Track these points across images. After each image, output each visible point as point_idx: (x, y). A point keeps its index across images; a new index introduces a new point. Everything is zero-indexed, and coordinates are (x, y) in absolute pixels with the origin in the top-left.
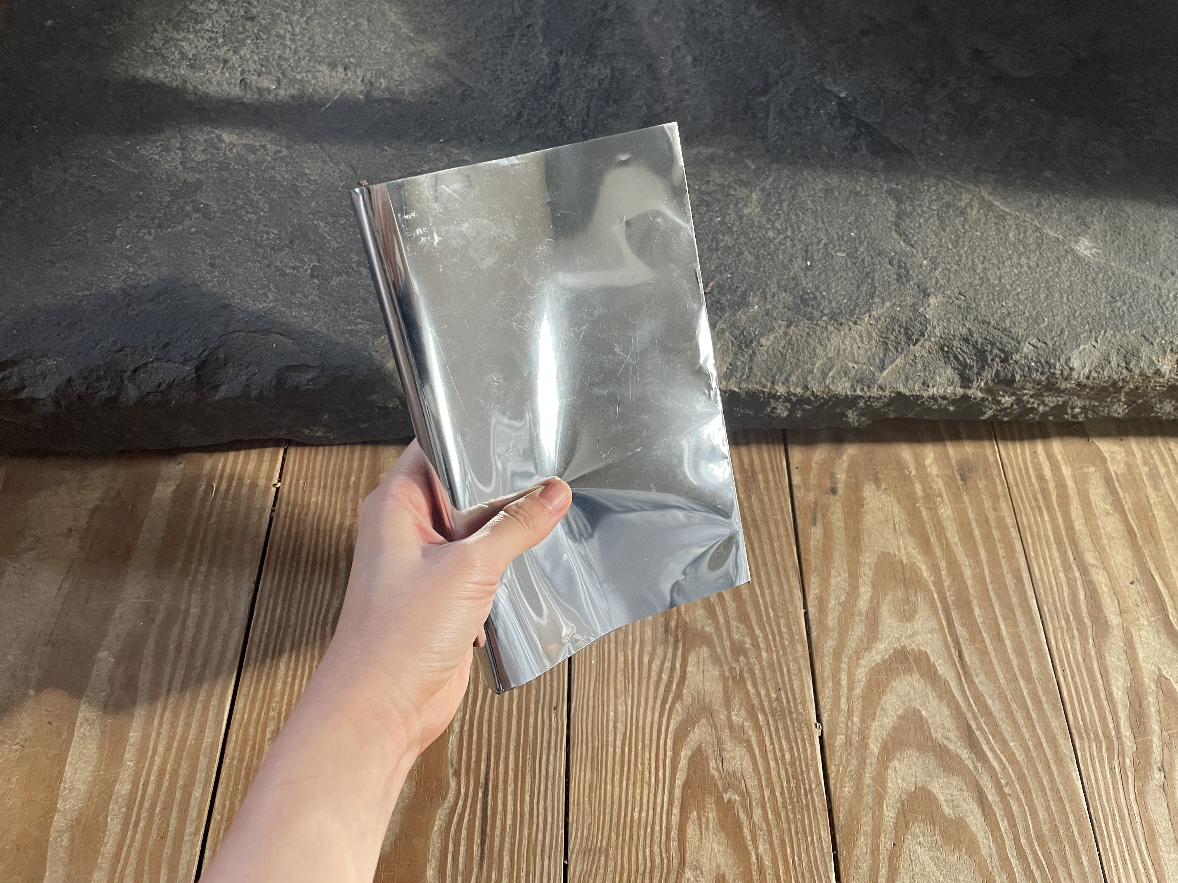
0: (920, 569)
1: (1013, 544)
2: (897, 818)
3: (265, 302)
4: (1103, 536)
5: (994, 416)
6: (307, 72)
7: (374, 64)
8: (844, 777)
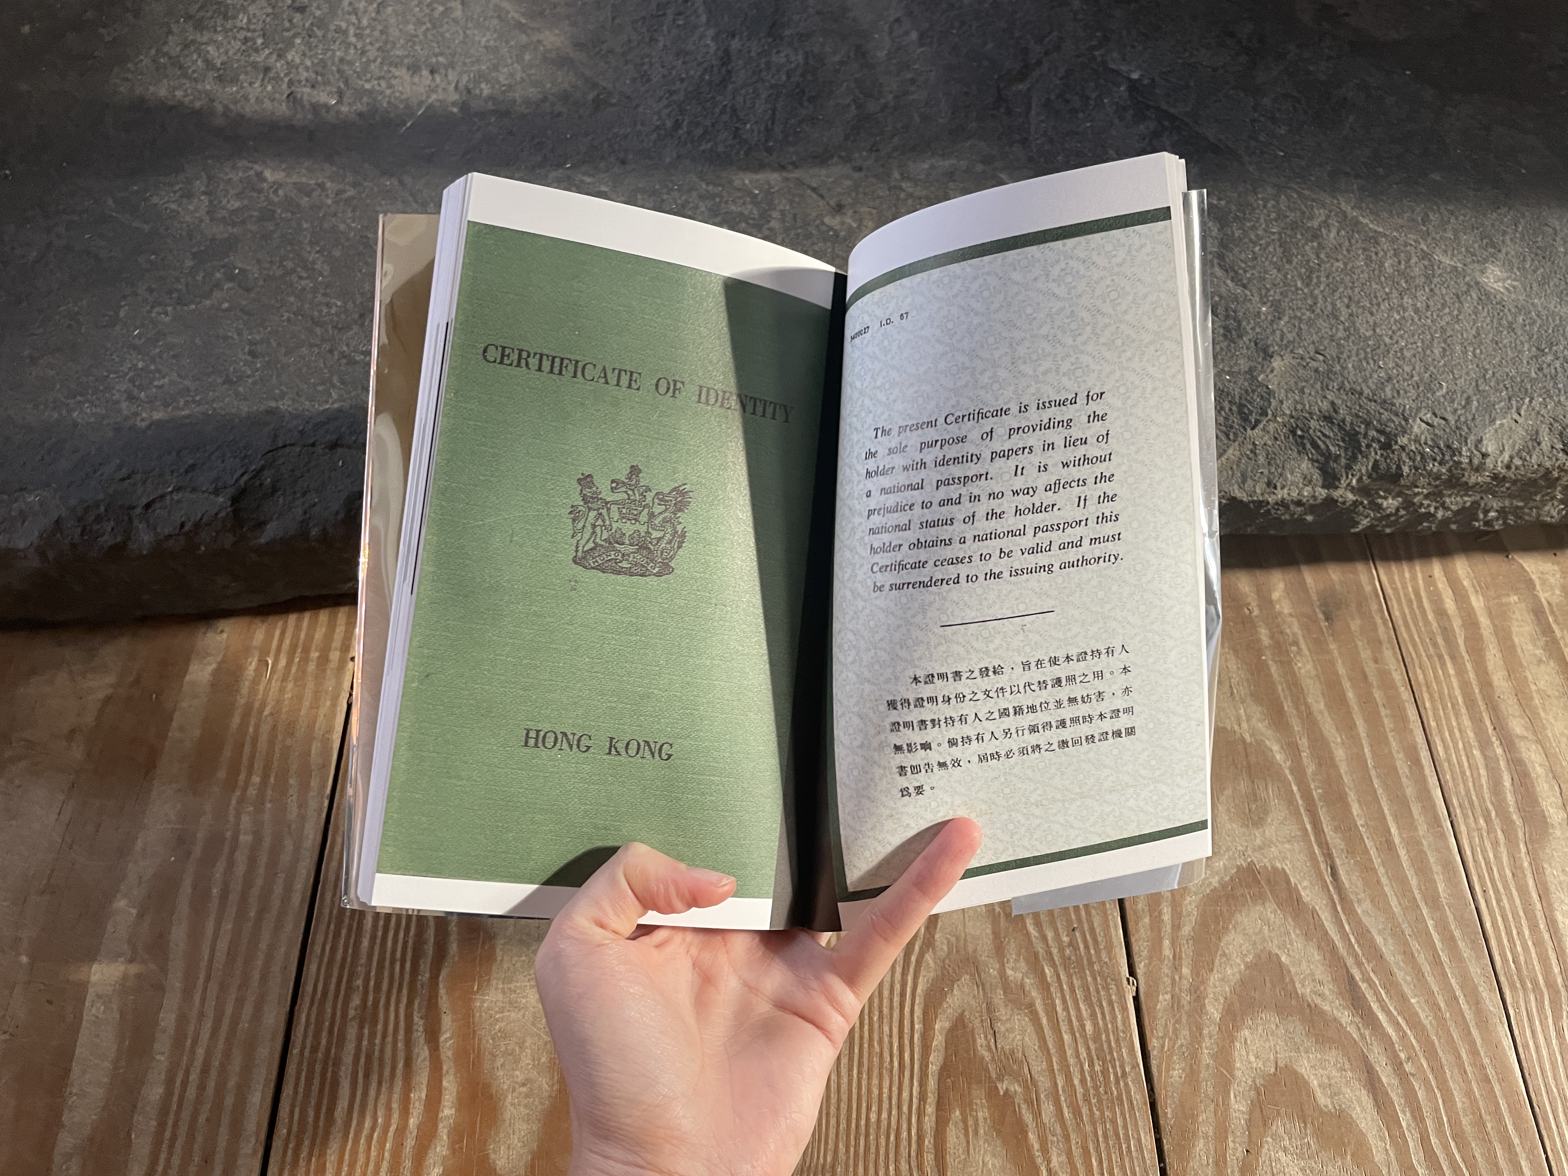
0: (1271, 750)
1: (1405, 710)
2: (1251, 1112)
3: (327, 402)
4: (1534, 694)
5: (1371, 527)
6: (379, 78)
7: (473, 63)
8: (1172, 1054)
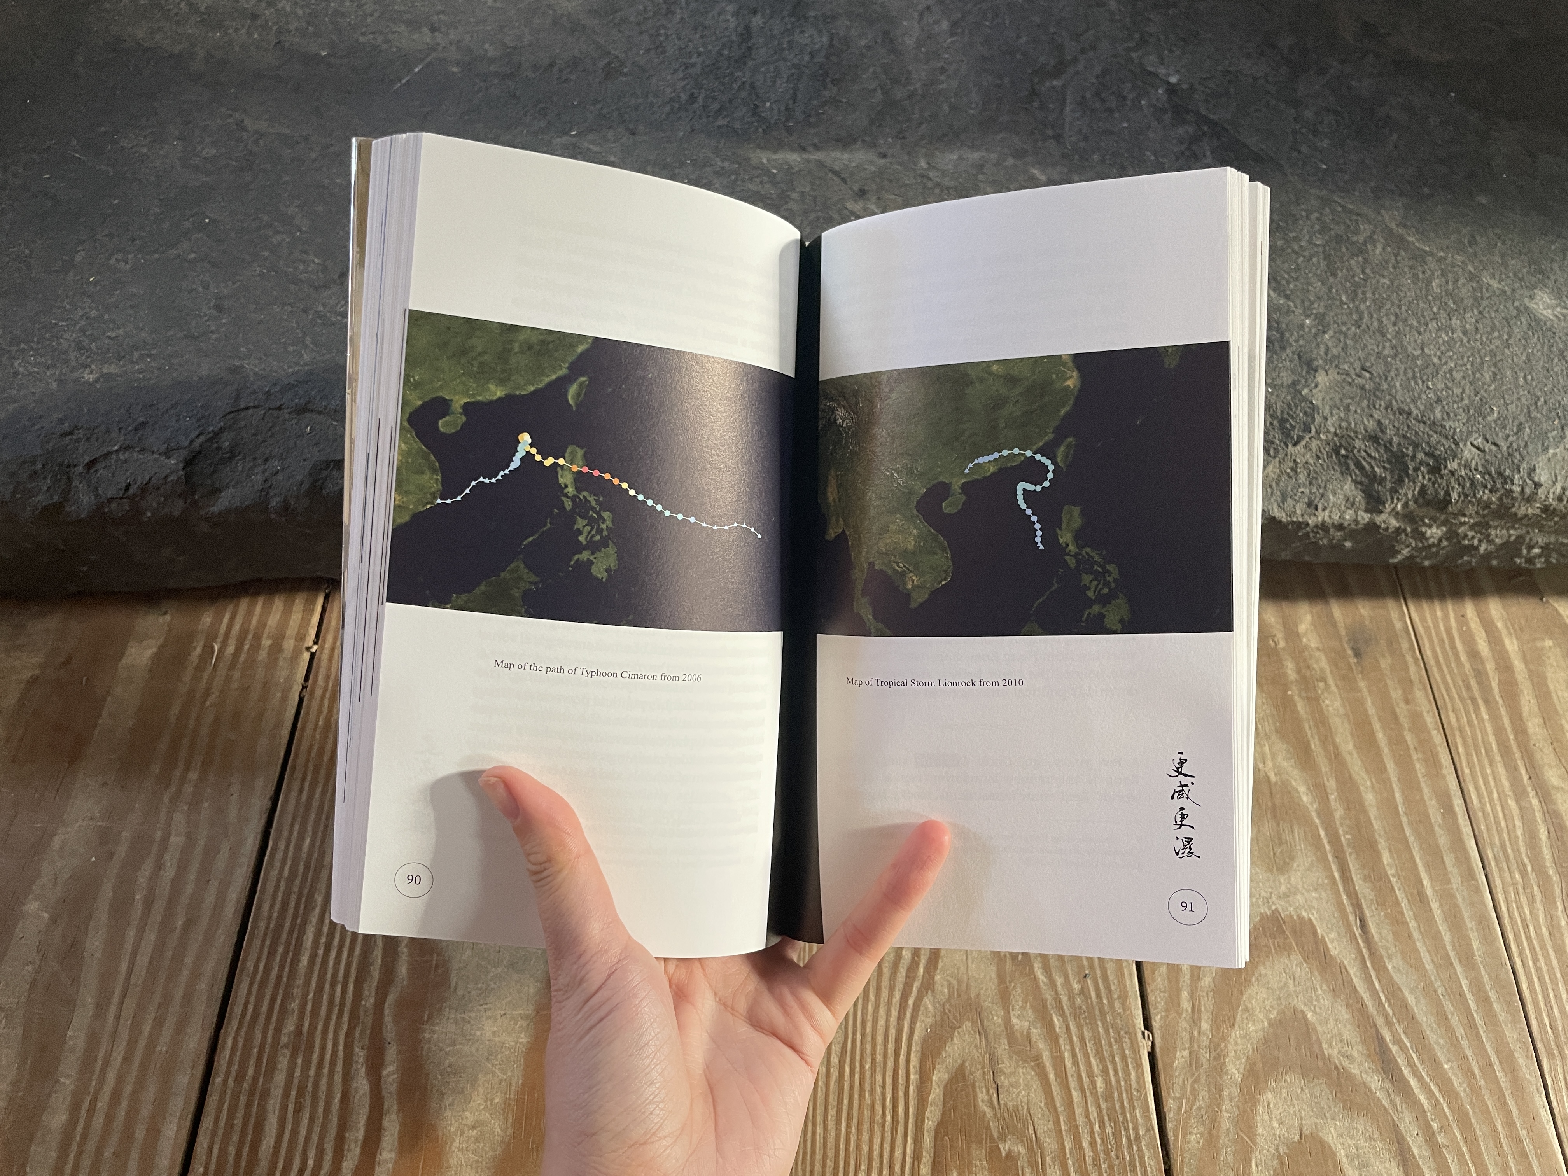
0: (1298, 792)
1: (1437, 755)
3: (297, 364)
5: (1411, 558)
6: (376, 32)
7: (477, 24)
8: (1189, 1117)
